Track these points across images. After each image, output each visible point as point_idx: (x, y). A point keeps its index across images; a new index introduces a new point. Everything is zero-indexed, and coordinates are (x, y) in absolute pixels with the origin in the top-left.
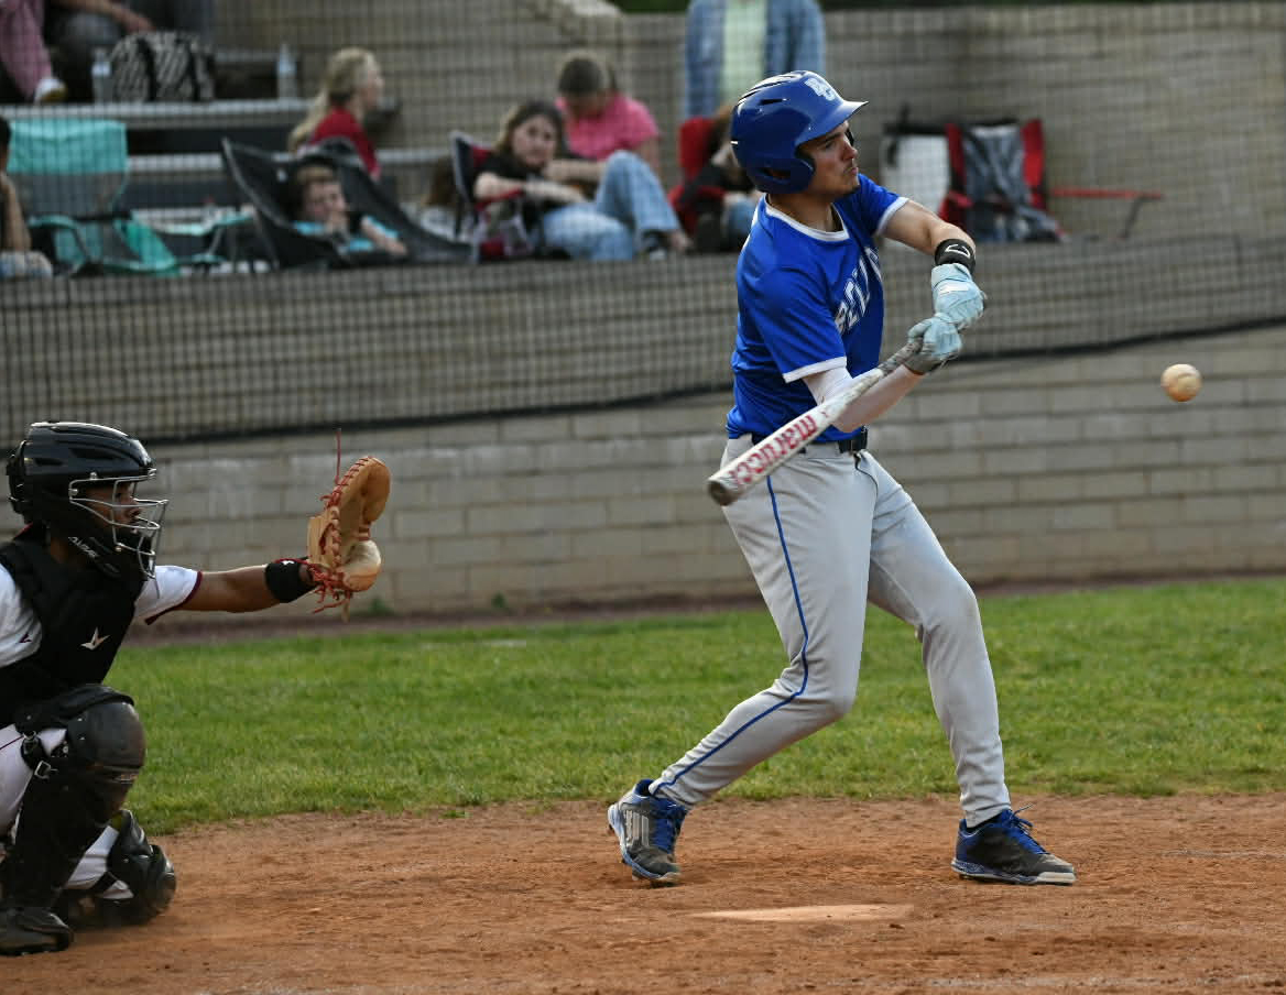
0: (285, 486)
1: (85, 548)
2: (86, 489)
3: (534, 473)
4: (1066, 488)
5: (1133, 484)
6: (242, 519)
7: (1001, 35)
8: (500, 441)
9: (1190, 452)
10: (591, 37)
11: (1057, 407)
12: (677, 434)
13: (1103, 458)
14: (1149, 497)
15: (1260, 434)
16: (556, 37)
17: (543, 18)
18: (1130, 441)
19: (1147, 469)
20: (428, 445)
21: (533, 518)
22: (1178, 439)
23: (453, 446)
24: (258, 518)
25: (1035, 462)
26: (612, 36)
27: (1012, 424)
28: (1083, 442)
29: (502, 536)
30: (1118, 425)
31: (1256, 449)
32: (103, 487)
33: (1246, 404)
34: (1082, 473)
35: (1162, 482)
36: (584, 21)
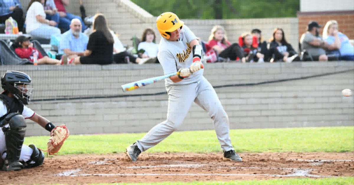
0: (81, 109)
1: (16, 97)
2: (18, 84)
3: (133, 107)
4: (244, 114)
5: (257, 113)
6: (72, 115)
7: (232, 25)
8: (126, 101)
9: (270, 107)
10: (147, 21)
11: (242, 97)
12: (163, 100)
13: (251, 108)
14: (261, 116)
15: (284, 104)
16: (139, 21)
17: (137, 17)
18: (257, 104)
19: (261, 110)
20: (111, 101)
21: (132, 117)
22: (267, 104)
23: (116, 101)
24: (76, 115)
25: (237, 108)
26: (151, 21)
27: (233, 100)
28: (247, 104)
29: (126, 120)
30: (255, 101)
31: (284, 107)
32: (22, 84)
33: (281, 97)
34: (247, 111)
35: (264, 113)
36: (145, 18)
